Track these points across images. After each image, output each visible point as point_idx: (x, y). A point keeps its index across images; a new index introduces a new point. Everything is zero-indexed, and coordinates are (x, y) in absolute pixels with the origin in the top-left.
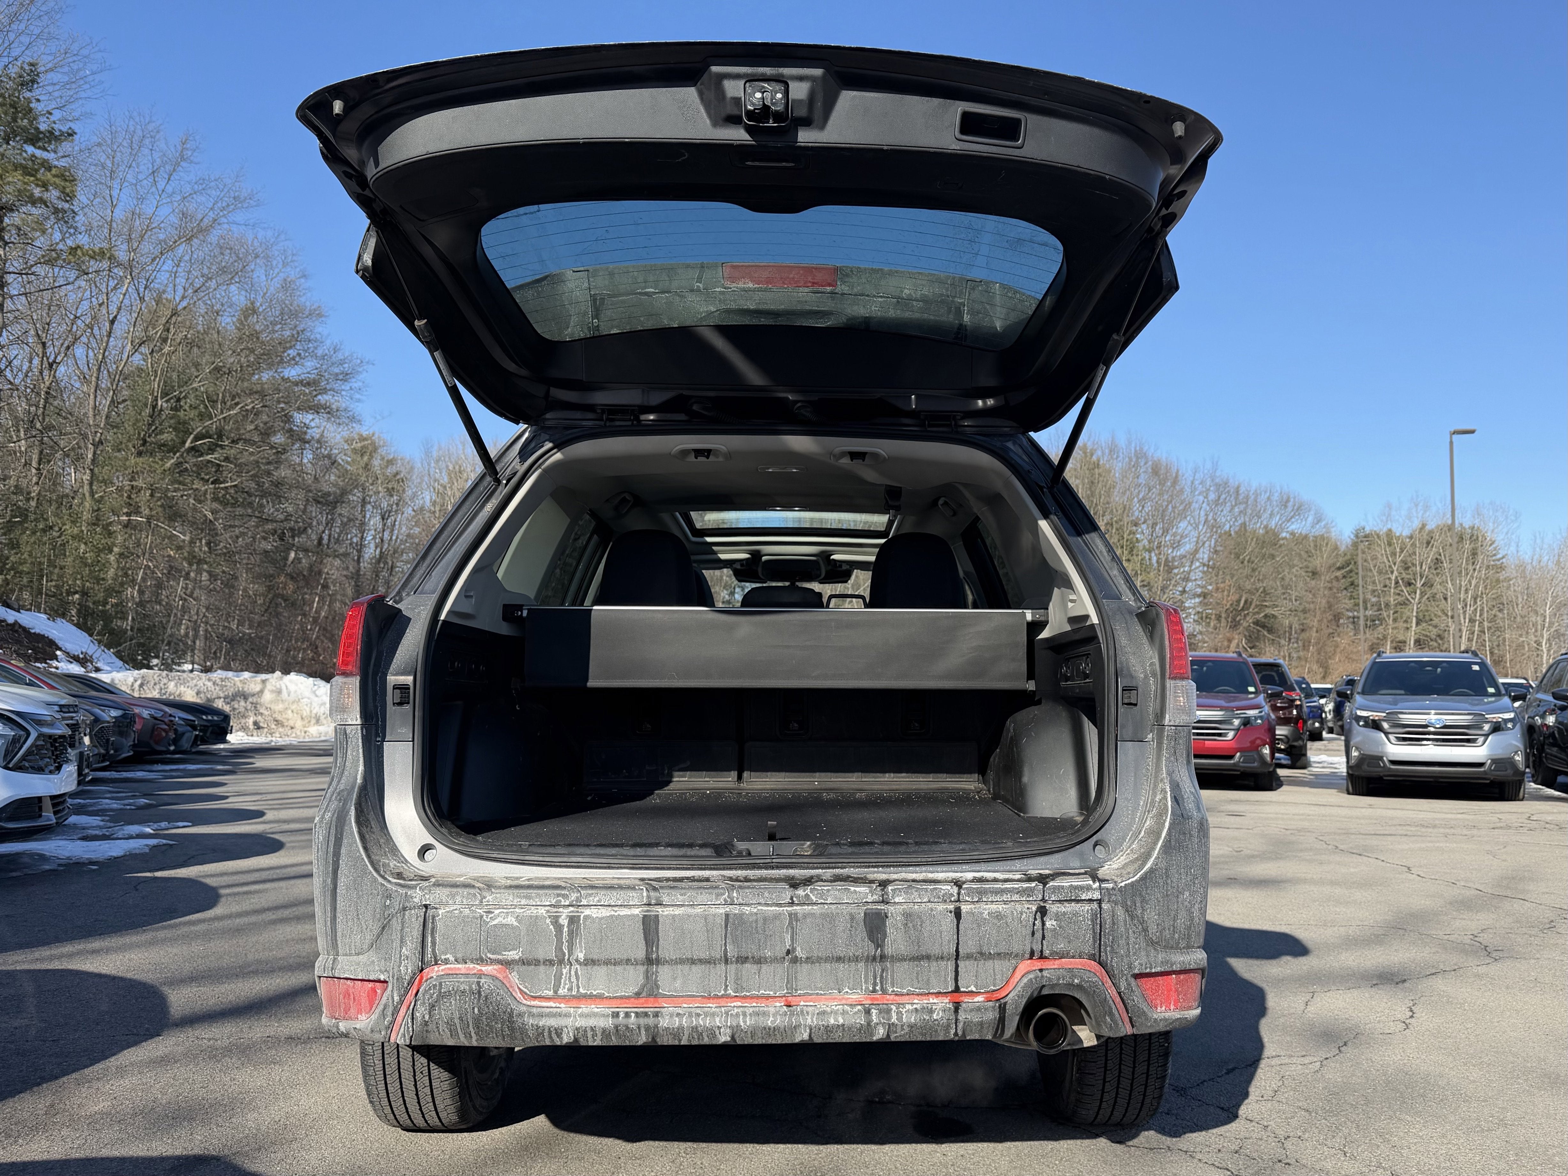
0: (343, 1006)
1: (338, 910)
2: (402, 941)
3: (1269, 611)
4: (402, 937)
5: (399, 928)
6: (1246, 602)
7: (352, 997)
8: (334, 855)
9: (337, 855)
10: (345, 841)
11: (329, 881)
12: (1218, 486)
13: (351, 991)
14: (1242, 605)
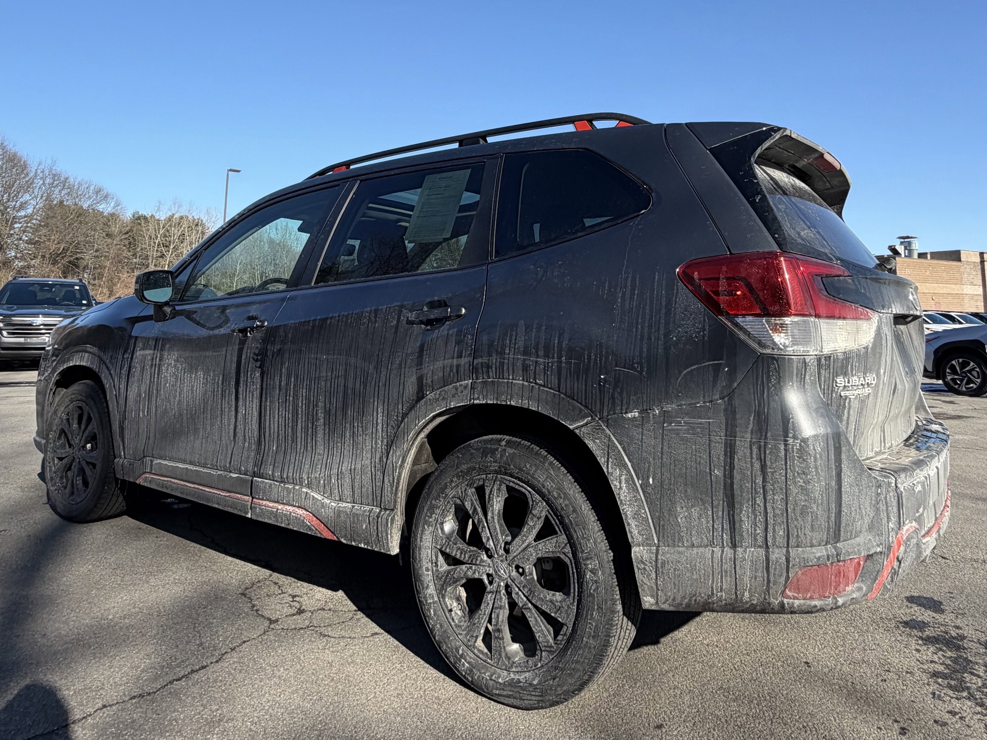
0: (834, 584)
1: (843, 505)
2: (888, 518)
3: (79, 256)
4: (888, 514)
5: (885, 509)
6: (64, 249)
7: (842, 575)
8: (835, 462)
9: (838, 461)
10: (844, 449)
11: (833, 483)
12: (55, 175)
13: (842, 569)
14: (61, 251)
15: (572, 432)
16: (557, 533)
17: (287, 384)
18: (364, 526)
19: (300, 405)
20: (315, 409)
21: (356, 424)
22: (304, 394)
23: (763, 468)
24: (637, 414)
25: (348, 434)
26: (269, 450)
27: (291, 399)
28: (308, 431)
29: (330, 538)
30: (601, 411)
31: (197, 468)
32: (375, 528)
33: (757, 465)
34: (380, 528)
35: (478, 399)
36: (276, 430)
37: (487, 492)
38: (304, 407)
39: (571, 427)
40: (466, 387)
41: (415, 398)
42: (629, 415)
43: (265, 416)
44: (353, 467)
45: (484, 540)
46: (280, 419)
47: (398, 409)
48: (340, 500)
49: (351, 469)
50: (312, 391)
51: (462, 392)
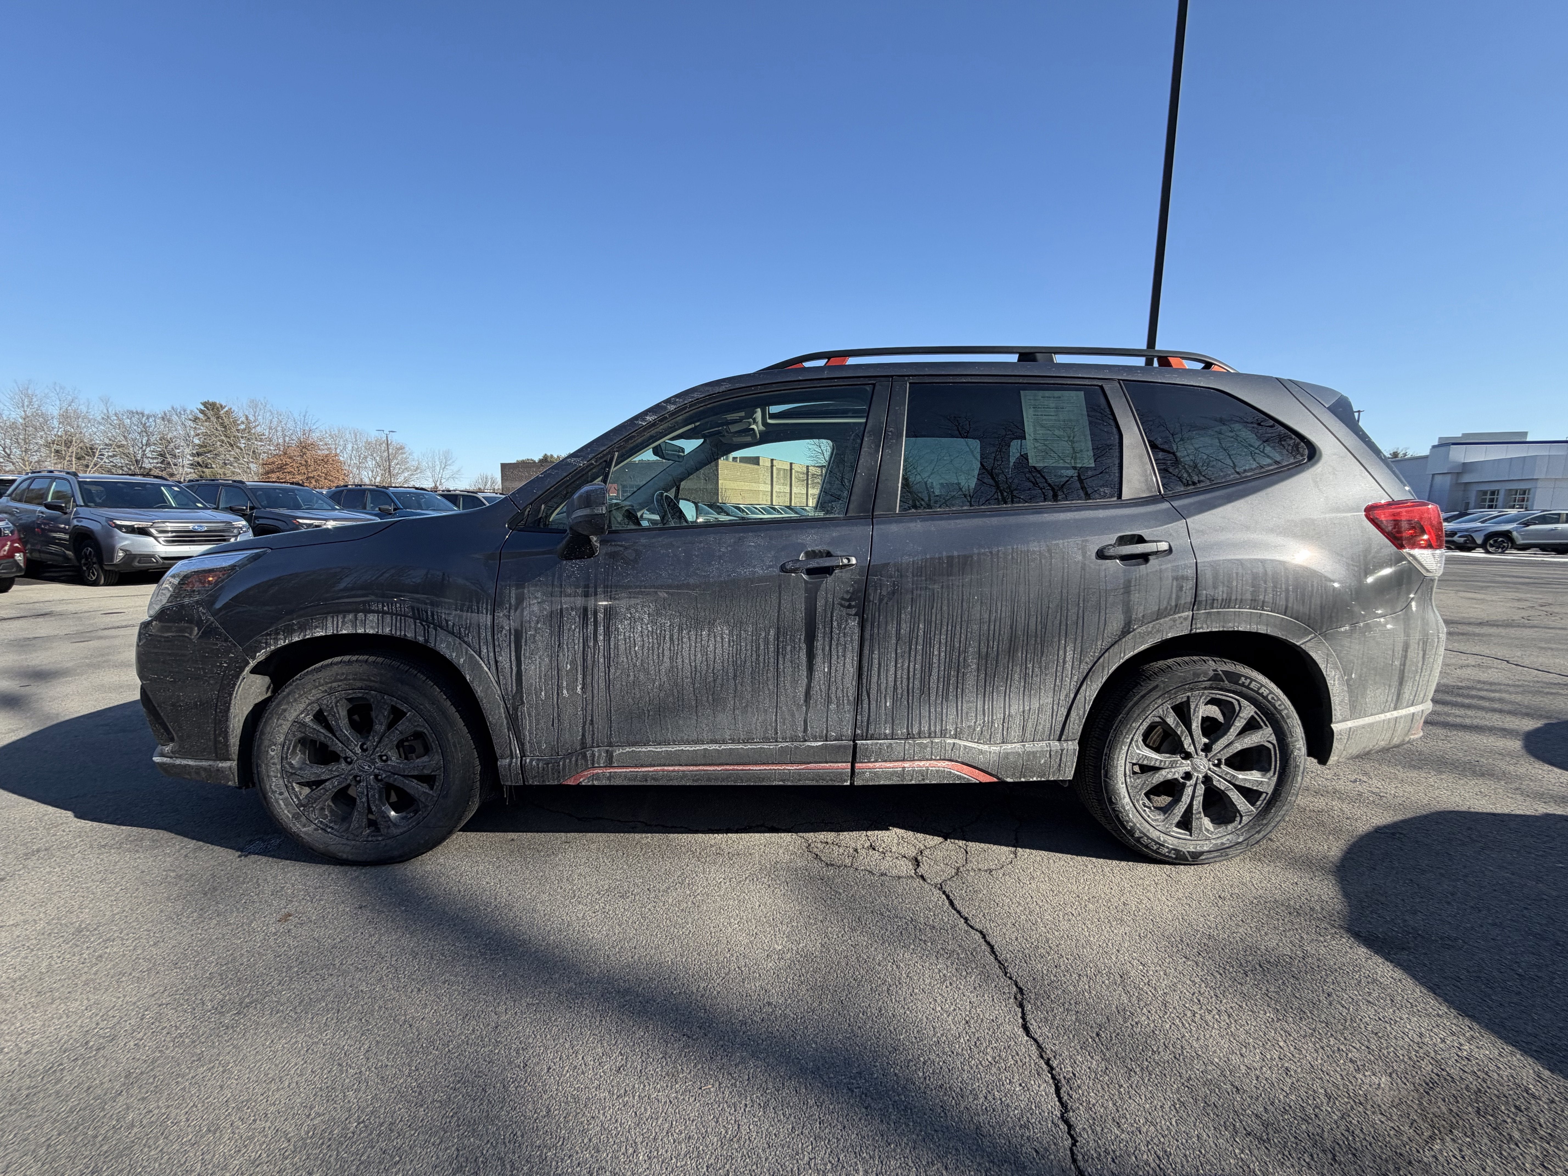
15: (1299, 647)
16: (1261, 727)
17: (911, 631)
18: (1042, 761)
19: (936, 653)
20: (962, 657)
21: (1030, 666)
22: (943, 641)
23: (1424, 655)
24: (1348, 628)
25: (1016, 677)
26: (878, 707)
27: (920, 647)
28: (949, 680)
29: (988, 781)
30: (1321, 628)
31: (730, 746)
32: (1058, 760)
33: (1421, 655)
34: (1064, 759)
35: (1202, 628)
36: (891, 684)
37: (1192, 707)
38: (943, 654)
39: (1298, 644)
40: (1186, 619)
41: (1119, 633)
42: (1342, 629)
43: (870, 669)
44: (1027, 708)
45: (1186, 746)
46: (899, 673)
47: (1096, 645)
48: (1003, 742)
49: (1024, 712)
50: (958, 636)
51: (1181, 623)
